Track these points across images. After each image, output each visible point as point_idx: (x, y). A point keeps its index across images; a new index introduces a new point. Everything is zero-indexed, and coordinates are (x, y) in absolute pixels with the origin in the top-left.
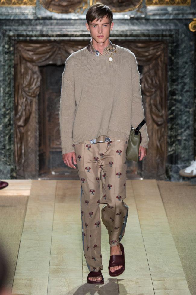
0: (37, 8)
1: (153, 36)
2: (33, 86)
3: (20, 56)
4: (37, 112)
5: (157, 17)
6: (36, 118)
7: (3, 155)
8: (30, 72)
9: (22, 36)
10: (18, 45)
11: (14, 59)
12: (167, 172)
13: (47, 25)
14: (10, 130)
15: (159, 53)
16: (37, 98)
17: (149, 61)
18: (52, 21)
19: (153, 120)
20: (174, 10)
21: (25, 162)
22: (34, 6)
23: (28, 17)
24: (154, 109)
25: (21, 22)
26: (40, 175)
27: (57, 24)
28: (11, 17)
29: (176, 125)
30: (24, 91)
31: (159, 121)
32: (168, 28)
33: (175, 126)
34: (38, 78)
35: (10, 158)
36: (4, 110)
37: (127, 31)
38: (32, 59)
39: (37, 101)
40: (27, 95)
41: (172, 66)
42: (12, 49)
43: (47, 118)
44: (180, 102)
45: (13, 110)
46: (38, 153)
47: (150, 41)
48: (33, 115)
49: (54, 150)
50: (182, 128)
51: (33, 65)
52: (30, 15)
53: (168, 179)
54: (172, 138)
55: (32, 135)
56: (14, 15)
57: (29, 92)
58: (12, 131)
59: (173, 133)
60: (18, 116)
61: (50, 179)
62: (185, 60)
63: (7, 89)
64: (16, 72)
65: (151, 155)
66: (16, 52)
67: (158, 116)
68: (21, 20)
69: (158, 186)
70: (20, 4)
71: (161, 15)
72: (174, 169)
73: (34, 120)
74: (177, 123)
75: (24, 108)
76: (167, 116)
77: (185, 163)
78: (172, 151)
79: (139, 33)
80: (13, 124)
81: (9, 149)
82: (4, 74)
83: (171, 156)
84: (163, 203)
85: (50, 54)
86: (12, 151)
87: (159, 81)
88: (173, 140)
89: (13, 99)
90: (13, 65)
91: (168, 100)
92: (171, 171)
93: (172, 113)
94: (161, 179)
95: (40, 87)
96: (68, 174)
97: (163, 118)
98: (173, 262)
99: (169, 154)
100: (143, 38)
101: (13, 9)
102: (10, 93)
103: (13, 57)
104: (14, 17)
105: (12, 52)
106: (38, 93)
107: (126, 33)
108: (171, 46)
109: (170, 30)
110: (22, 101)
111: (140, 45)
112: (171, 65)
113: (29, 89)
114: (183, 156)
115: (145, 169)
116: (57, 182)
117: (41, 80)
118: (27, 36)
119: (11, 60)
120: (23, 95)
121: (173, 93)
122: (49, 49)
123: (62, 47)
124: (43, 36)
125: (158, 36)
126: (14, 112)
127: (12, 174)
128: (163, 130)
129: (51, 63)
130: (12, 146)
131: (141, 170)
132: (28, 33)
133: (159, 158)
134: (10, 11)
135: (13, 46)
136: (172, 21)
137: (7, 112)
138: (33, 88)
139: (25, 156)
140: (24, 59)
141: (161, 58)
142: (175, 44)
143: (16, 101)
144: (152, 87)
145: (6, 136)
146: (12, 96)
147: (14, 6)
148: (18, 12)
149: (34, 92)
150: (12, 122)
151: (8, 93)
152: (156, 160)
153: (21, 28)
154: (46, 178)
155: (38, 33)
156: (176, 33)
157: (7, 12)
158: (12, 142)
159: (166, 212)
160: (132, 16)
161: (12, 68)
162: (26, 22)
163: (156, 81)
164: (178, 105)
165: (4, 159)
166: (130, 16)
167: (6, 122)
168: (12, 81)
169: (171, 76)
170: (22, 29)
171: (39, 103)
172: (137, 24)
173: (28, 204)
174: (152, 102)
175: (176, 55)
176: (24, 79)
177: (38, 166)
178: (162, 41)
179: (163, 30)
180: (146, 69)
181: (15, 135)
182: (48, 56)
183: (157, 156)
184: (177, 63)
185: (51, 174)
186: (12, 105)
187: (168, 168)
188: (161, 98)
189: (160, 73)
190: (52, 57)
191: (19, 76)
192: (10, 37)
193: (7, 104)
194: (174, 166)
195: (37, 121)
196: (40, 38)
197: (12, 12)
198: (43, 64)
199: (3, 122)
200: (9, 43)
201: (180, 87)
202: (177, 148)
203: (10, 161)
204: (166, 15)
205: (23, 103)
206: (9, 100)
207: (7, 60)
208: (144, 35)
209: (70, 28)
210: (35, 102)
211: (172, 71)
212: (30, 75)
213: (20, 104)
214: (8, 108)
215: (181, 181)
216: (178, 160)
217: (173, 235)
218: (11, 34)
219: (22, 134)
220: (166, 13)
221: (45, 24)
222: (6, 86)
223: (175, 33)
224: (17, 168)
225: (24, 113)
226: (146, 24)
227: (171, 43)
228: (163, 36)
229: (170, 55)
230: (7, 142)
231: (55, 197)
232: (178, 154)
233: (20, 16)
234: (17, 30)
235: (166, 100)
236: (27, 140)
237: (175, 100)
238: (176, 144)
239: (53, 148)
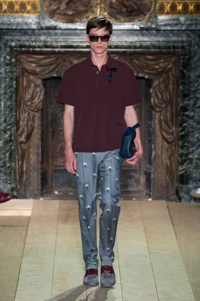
0: (41, 17)
1: (163, 48)
2: (36, 100)
3: (22, 68)
4: (40, 128)
5: (169, 28)
6: (38, 133)
7: (3, 173)
8: (32, 85)
9: (25, 46)
10: (20, 56)
11: (16, 72)
12: (177, 193)
13: (52, 35)
14: (11, 146)
15: (170, 66)
16: (40, 112)
17: (159, 74)
18: (57, 31)
19: (163, 137)
20: (186, 20)
21: (26, 180)
22: (37, 15)
23: (31, 26)
24: (164, 125)
25: (24, 32)
26: (42, 195)
27: (62, 34)
28: (13, 26)
29: (188, 143)
30: (26, 106)
31: (169, 139)
32: (180, 39)
33: (186, 144)
34: (41, 91)
35: (11, 176)
36: (4, 125)
37: (136, 42)
38: (36, 71)
39: (40, 116)
40: (30, 109)
41: (184, 80)
42: (13, 60)
43: (51, 134)
44: (192, 118)
45: (14, 125)
46: (40, 172)
47: (161, 53)
48: (36, 130)
49: (57, 168)
50: (193, 146)
51: (36, 78)
52: (33, 24)
53: (178, 200)
54: (183, 156)
55: (34, 152)
56: (16, 24)
57: (31, 107)
58: (13, 148)
59: (184, 152)
60: (19, 132)
61: (53, 199)
62: (197, 73)
63: (8, 103)
64: (17, 85)
65: (160, 174)
66: (17, 63)
67: (168, 133)
68: (24, 29)
69: (168, 207)
70: (23, 12)
71: (173, 26)
72: (185, 189)
73: (36, 136)
74: (188, 141)
75: (26, 123)
76: (178, 133)
77: (197, 184)
78: (182, 171)
79: (149, 45)
80: (14, 140)
81: (9, 167)
82: (5, 87)
83: (182, 175)
84: (173, 225)
85: (54, 66)
86: (12, 169)
87: (170, 96)
88: (184, 159)
89: (15, 114)
90: (15, 78)
91: (179, 116)
92: (181, 192)
93: (183, 130)
94: (171, 201)
95: (43, 101)
96: (72, 193)
97: (174, 136)
98: (183, 289)
99: (180, 173)
100: (153, 50)
101: (15, 18)
102: (11, 107)
103: (14, 69)
104: (16, 27)
105: (14, 64)
106: (41, 107)
107: (135, 45)
108: (184, 59)
109: (182, 42)
110: (24, 115)
111: (150, 57)
112: (183, 78)
113: (32, 103)
114: (194, 175)
115: (154, 189)
116: (60, 203)
117: (45, 94)
118: (30, 46)
119: (12, 72)
120: (25, 110)
121: (185, 109)
122: (53, 61)
123: (67, 58)
124: (47, 47)
125: (169, 48)
126: (15, 128)
127: (12, 193)
128: (173, 147)
129: (55, 75)
130: (13, 163)
131: (150, 191)
132: (31, 44)
133: (169, 178)
134: (12, 20)
135: (15, 57)
136: (184, 32)
137: (8, 127)
138: (36, 102)
139: (26, 174)
140: (26, 71)
141: (172, 72)
142: (187, 57)
143: (18, 116)
144: (162, 102)
145: (7, 153)
146: (14, 110)
147: (17, 15)
148: (21, 22)
149: (36, 106)
150: (13, 138)
151: (9, 107)
152: (166, 180)
153: (23, 38)
154: (48, 198)
155: (42, 44)
156: (189, 44)
157: (9, 21)
158: (13, 160)
159: (176, 235)
160: (142, 26)
161: (14, 81)
162: (29, 31)
163: (167, 95)
164: (190, 121)
165: (4, 177)
166: (139, 26)
167: (7, 138)
168: (14, 95)
169: (183, 91)
170: (25, 40)
171: (42, 119)
172: (147, 35)
173: (30, 225)
174: (162, 118)
175: (188, 68)
176: (27, 93)
177: (40, 185)
178: (174, 54)
179: (175, 42)
180: (156, 83)
181: (16, 152)
182: (52, 68)
183: (166, 175)
184: (190, 77)
185: (54, 194)
186: (13, 120)
187: (179, 188)
188: (172, 114)
189: (171, 87)
190: (56, 70)
191: (21, 88)
192: (11, 47)
193: (8, 119)
194: (184, 186)
195: (40, 137)
196: (43, 49)
197: (15, 21)
198: (47, 76)
199: (4, 139)
200: (11, 54)
201: (192, 102)
202: (188, 167)
203: (11, 179)
204: (178, 26)
205: (25, 118)
206: (10, 115)
207: (9, 72)
208: (154, 47)
209: (75, 39)
210: (38, 117)
211: (184, 85)
212: (32, 89)
213: (22, 119)
214: (9, 123)
215: (192, 202)
216: (189, 180)
217: (183, 259)
218: (13, 44)
219: (23, 151)
220: (179, 23)
221: (49, 35)
222: (7, 100)
223: (187, 45)
224: (18, 187)
225: (26, 129)
226: (156, 36)
227: (183, 56)
228: (174, 47)
229: (182, 68)
230: (7, 159)
231: (58, 218)
232: (189, 173)
233: (23, 25)
234: (19, 41)
235: (178, 116)
236: (29, 157)
237: (187, 116)
238: (187, 163)
239: (56, 166)
